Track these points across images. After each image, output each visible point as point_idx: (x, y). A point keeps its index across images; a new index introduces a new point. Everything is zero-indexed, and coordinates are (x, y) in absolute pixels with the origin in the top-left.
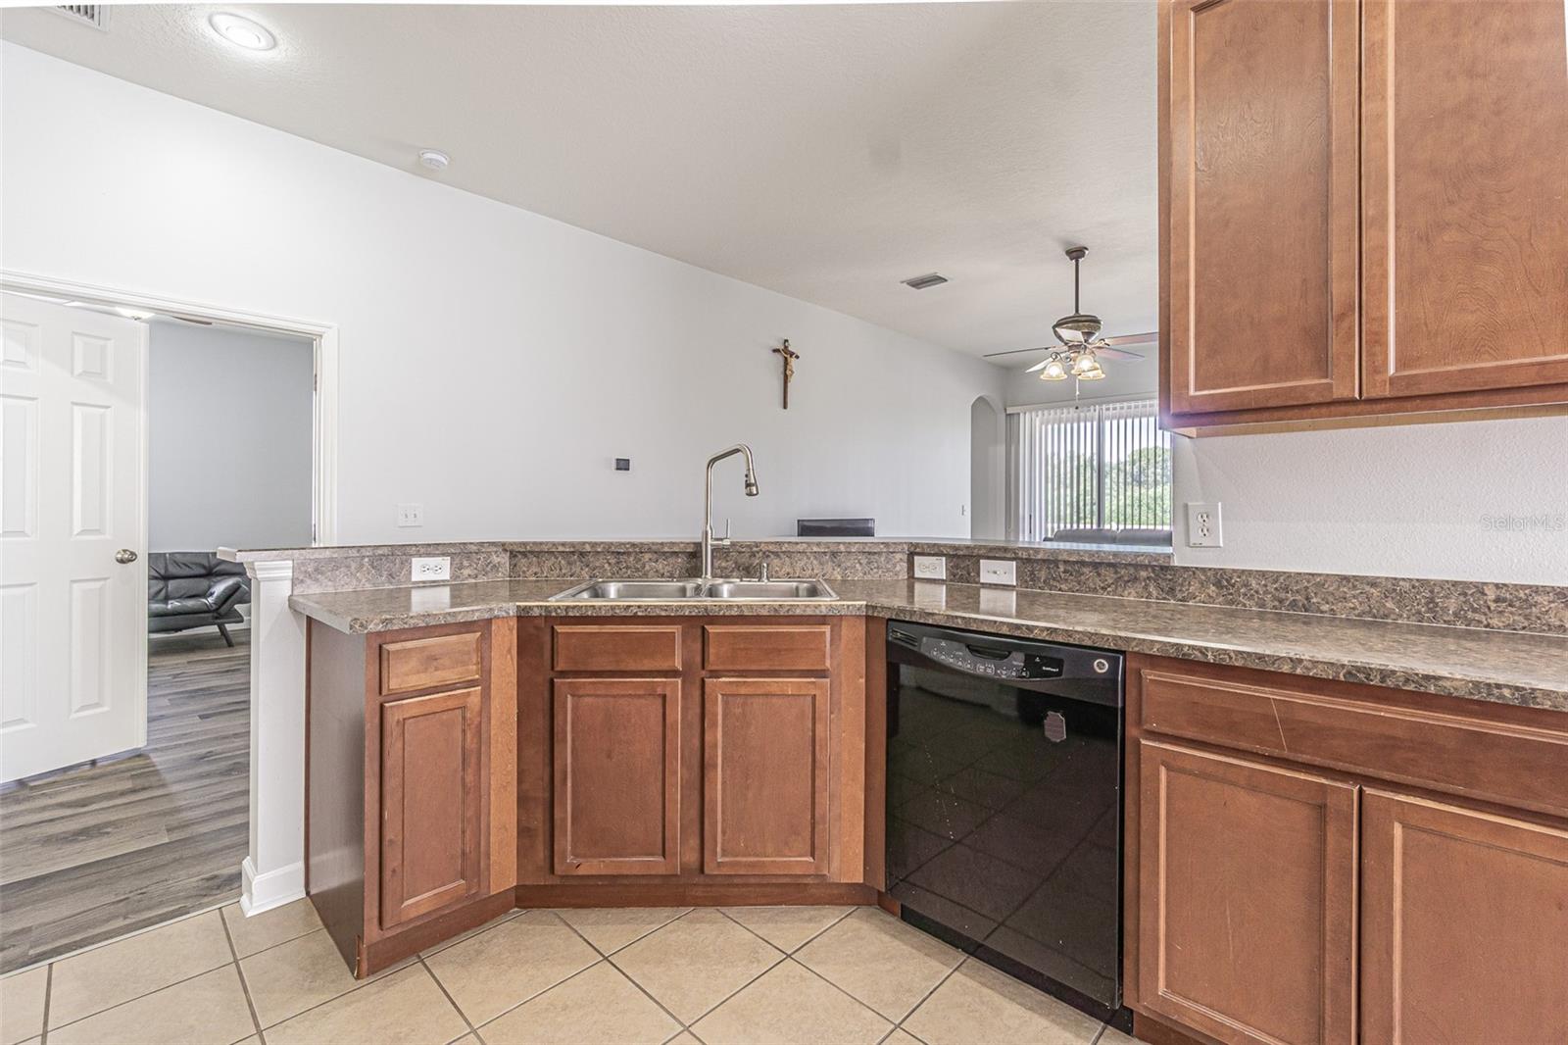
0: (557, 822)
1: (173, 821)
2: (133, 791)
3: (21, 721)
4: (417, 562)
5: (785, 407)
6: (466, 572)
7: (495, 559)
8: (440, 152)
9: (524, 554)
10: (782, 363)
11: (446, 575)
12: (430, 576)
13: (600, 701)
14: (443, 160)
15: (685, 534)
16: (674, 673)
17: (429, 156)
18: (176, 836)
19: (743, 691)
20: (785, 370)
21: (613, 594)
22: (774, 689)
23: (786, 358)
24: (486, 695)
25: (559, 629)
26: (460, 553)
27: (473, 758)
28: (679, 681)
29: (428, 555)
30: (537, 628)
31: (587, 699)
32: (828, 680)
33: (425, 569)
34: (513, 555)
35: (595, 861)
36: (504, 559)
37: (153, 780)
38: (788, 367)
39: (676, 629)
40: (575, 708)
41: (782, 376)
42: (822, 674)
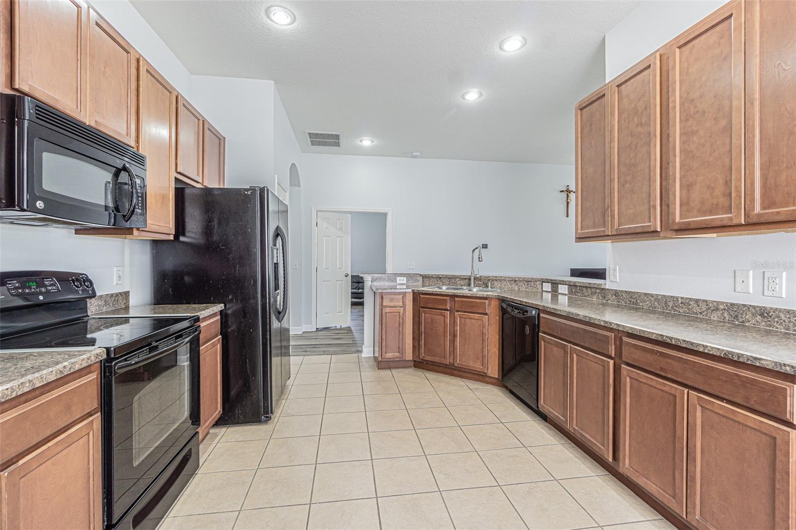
0: (420, 345)
1: (353, 340)
2: (347, 333)
3: (328, 313)
4: (398, 278)
5: (567, 216)
6: (410, 282)
7: (418, 278)
8: (417, 152)
9: (426, 277)
10: (566, 196)
11: (405, 282)
12: (401, 282)
13: (430, 315)
14: (418, 154)
15: (467, 273)
16: (447, 310)
17: (414, 154)
18: (353, 342)
19: (464, 316)
20: (567, 199)
21: (444, 289)
22: (472, 317)
23: (568, 194)
24: (405, 310)
25: (421, 296)
26: (409, 276)
27: (401, 324)
28: (448, 312)
29: (401, 276)
30: (417, 295)
31: (427, 315)
32: (487, 317)
33: (400, 280)
34: (423, 278)
35: (428, 357)
36: (421, 279)
37: (350, 332)
38: (569, 198)
39: (448, 298)
40: (424, 316)
41: (566, 203)
42: (486, 314)
